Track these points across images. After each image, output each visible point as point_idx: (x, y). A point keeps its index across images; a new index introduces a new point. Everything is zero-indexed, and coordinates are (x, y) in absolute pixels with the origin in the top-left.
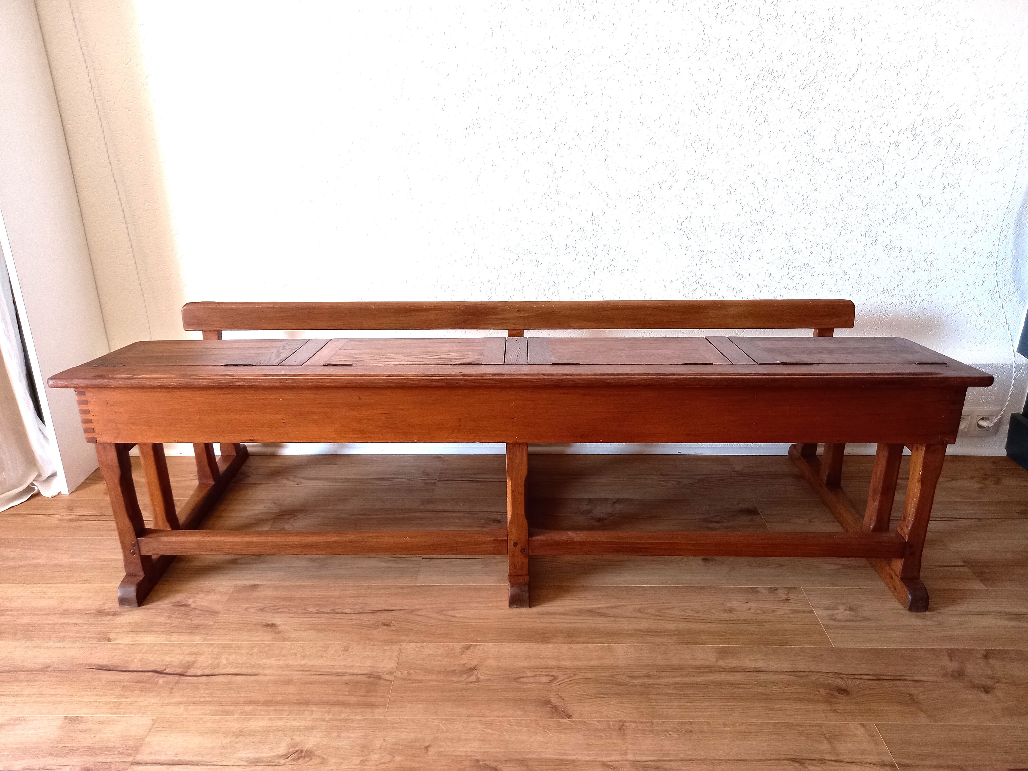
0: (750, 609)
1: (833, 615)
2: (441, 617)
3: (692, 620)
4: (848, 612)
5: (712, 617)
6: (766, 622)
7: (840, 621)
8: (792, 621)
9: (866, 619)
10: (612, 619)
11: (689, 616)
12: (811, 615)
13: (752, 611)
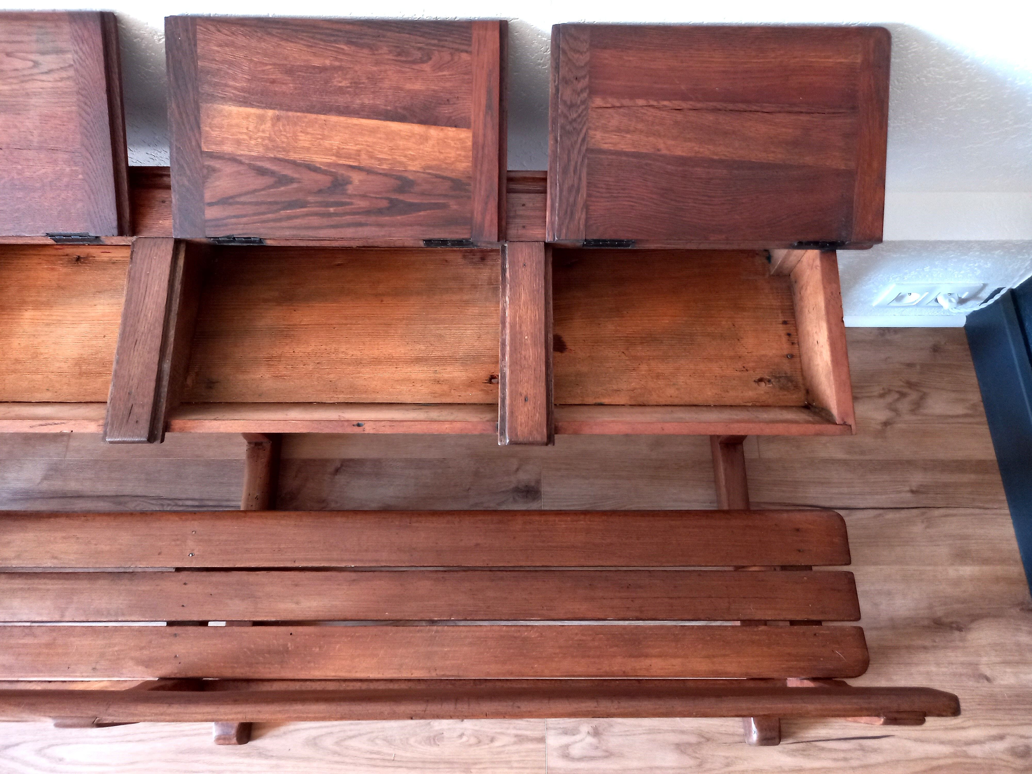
0: (461, 736)
1: (567, 746)
2: (43, 762)
3: (379, 763)
4: (590, 740)
5: (409, 754)
6: (475, 764)
7: (573, 759)
8: (510, 762)
9: (609, 755)
10: (273, 762)
11: (378, 753)
12: (541, 746)
13: (465, 739)
